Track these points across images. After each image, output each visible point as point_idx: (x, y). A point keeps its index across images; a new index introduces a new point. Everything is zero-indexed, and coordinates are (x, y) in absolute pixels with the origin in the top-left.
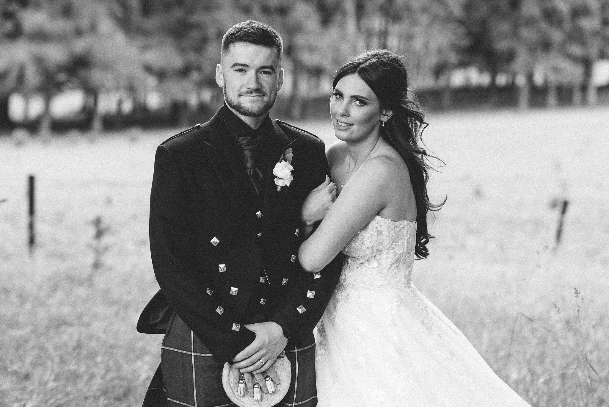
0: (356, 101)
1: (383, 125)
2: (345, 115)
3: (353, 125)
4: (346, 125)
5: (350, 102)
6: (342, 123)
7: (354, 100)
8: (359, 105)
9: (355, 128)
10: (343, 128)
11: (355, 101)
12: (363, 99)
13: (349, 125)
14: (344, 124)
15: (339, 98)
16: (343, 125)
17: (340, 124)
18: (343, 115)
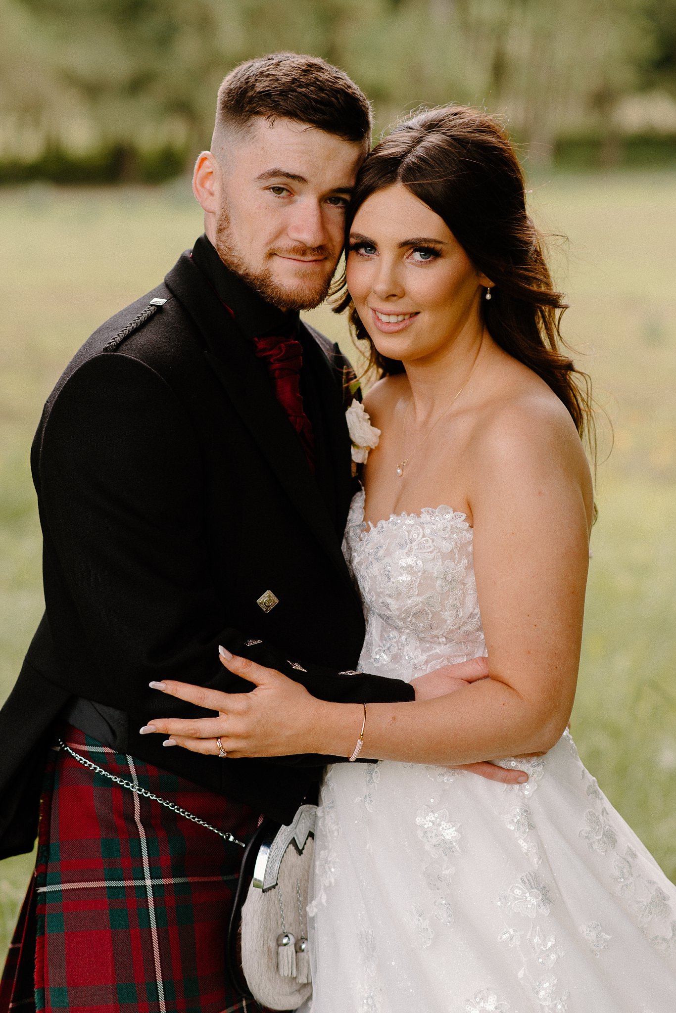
0: (412, 252)
1: (488, 297)
2: (394, 296)
3: (417, 313)
4: (400, 318)
5: (399, 260)
6: (389, 315)
7: (407, 251)
8: (423, 260)
9: (424, 319)
10: (396, 328)
11: (410, 255)
12: (432, 245)
13: (407, 317)
14: (396, 317)
15: (366, 254)
16: (393, 319)
17: (384, 318)
18: (390, 297)
